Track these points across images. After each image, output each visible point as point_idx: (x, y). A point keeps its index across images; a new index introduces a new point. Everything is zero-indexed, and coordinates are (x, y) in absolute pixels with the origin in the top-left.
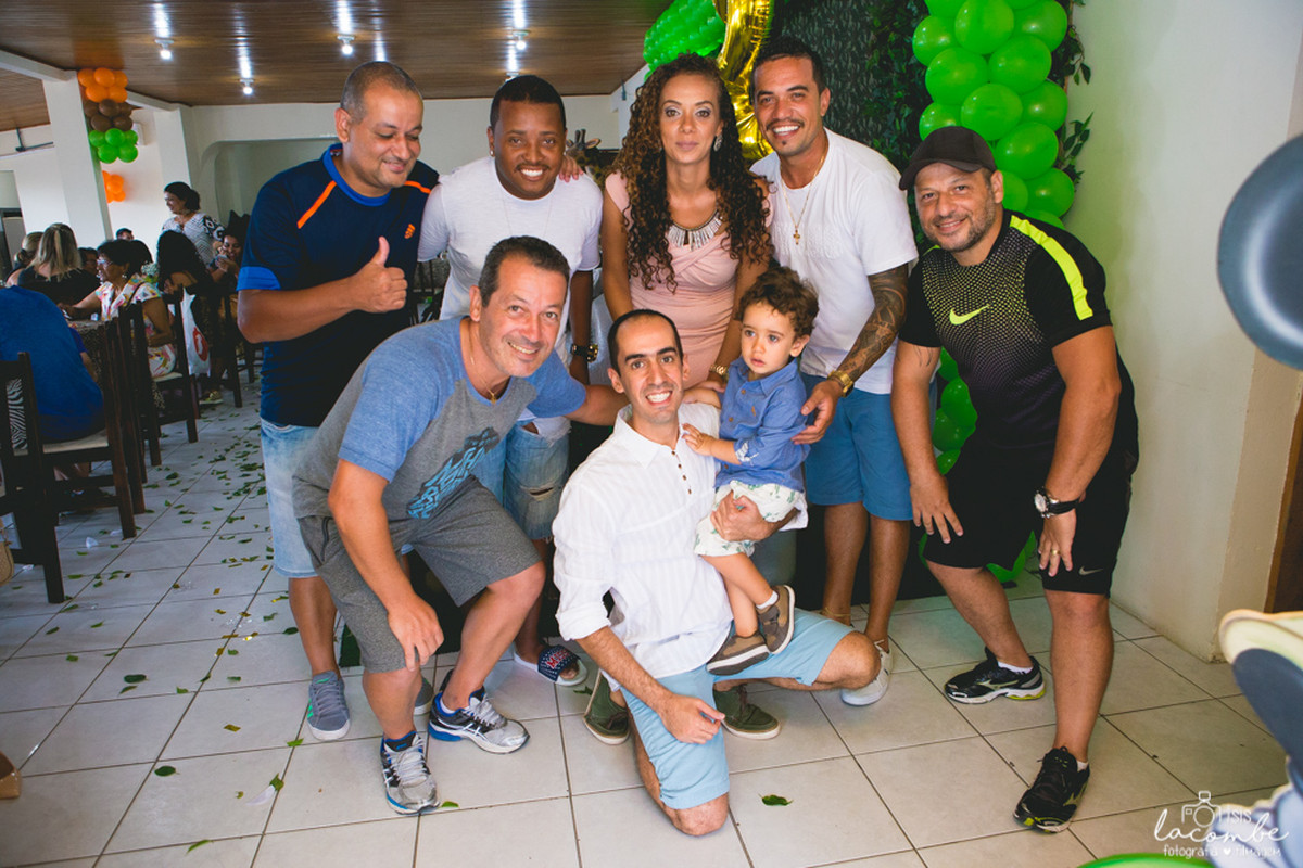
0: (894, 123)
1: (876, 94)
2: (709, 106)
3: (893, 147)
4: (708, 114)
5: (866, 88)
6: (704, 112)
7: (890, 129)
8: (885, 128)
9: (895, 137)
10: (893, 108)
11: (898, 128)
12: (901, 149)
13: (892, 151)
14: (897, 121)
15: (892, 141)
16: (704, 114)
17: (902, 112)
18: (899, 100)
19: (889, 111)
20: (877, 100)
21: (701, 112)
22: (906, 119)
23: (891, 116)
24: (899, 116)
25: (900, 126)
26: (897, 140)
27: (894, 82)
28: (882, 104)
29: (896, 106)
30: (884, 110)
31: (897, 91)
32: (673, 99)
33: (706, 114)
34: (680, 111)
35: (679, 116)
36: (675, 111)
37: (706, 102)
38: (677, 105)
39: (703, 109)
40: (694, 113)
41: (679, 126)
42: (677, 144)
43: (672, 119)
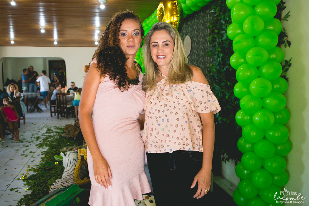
0: (217, 59)
1: (211, 49)
2: (138, 31)
3: (217, 67)
4: (138, 34)
5: (207, 47)
6: (136, 33)
7: (216, 61)
8: (214, 60)
9: (217, 63)
10: (216, 54)
11: (218, 60)
12: (219, 67)
13: (216, 67)
14: (218, 58)
15: (216, 64)
16: (136, 34)
17: (220, 55)
18: (219, 51)
19: (215, 55)
20: (211, 51)
21: (135, 33)
22: (221, 58)
23: (216, 57)
24: (219, 57)
25: (219, 60)
26: (218, 64)
27: (217, 45)
28: (213, 52)
29: (218, 53)
30: (213, 55)
31: (218, 48)
32: (124, 29)
33: (137, 34)
34: (127, 34)
35: (127, 36)
36: (125, 34)
37: (137, 29)
38: (125, 31)
39: (136, 32)
40: (133, 34)
41: (127, 39)
42: (127, 46)
43: (124, 37)
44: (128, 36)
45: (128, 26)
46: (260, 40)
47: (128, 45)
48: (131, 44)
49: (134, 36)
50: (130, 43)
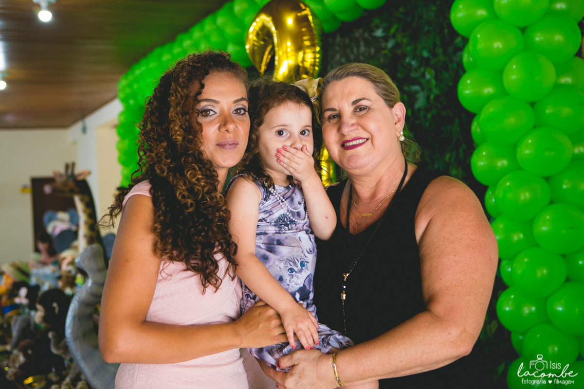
2: (245, 103)
6: (240, 109)
16: (241, 111)
32: (209, 98)
33: (243, 112)
34: (217, 110)
35: (216, 115)
36: (209, 110)
37: (242, 99)
38: (214, 104)
39: (240, 106)
40: (232, 111)
41: (218, 125)
42: (218, 145)
43: (208, 119)
44: (219, 116)
45: (221, 88)
46: (547, 111)
47: (222, 141)
48: (229, 137)
49: (236, 117)
50: (228, 135)
